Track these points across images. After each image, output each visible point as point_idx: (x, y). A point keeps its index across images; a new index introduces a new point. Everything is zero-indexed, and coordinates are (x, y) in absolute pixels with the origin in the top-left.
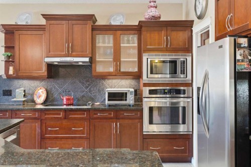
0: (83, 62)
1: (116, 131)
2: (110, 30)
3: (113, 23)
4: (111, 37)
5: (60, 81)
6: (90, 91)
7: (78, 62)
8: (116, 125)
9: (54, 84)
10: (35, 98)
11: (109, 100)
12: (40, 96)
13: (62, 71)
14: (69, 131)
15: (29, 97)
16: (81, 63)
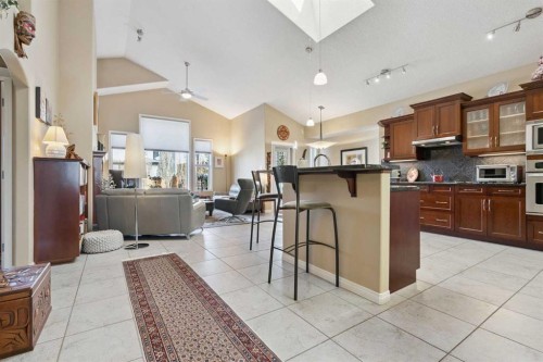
0: (451, 141)
1: (487, 209)
2: (485, 103)
3: (490, 96)
4: (487, 111)
5: (431, 162)
6: (464, 170)
7: (444, 142)
8: (487, 201)
9: (425, 165)
10: (408, 178)
11: (480, 177)
12: (413, 176)
13: (434, 152)
14: (433, 203)
15: (403, 177)
16: (448, 143)
